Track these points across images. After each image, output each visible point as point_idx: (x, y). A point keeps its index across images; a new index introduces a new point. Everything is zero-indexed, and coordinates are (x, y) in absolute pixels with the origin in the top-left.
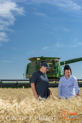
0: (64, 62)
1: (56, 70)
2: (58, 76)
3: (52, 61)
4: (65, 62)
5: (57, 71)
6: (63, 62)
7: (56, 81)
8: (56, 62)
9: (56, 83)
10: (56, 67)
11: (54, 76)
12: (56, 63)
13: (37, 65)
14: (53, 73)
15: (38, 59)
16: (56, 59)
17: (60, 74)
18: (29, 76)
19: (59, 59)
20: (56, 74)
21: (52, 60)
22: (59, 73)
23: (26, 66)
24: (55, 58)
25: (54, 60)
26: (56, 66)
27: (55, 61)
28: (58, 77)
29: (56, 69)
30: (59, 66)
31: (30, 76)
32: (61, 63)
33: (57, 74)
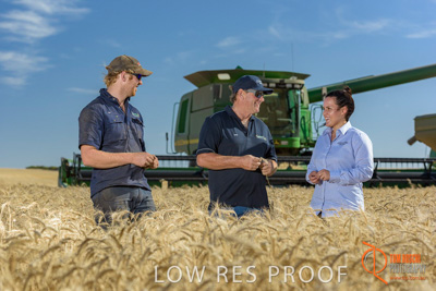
0: (325, 91)
1: (292, 120)
2: (297, 144)
3: (277, 84)
4: (328, 89)
5: (297, 124)
6: (320, 91)
7: (289, 162)
8: (293, 88)
9: (289, 168)
10: (290, 111)
11: (284, 143)
12: (291, 93)
13: (218, 98)
14: (281, 132)
15: (222, 77)
16: (294, 79)
17: (305, 137)
18: (186, 142)
19: (304, 77)
20: (291, 135)
21: (278, 80)
22: (301, 134)
23: (178, 106)
24: (289, 75)
25: (286, 81)
26: (292, 105)
27: (288, 86)
28: (301, 149)
29: (293, 115)
30: (305, 106)
31: (192, 142)
32: (310, 93)
33: (296, 134)
